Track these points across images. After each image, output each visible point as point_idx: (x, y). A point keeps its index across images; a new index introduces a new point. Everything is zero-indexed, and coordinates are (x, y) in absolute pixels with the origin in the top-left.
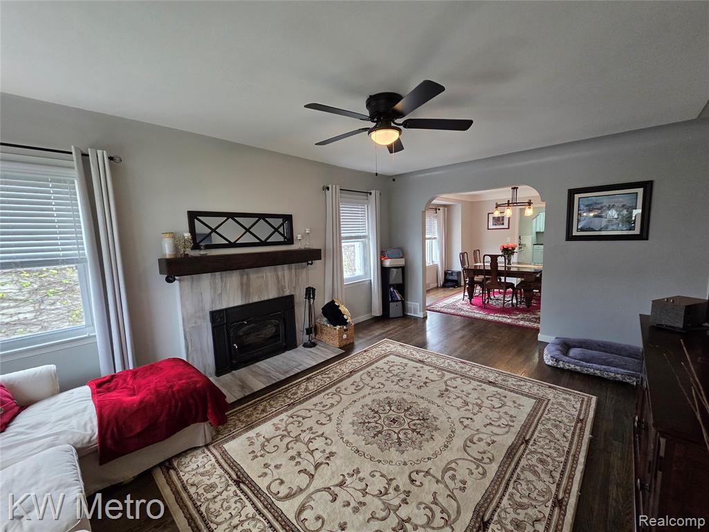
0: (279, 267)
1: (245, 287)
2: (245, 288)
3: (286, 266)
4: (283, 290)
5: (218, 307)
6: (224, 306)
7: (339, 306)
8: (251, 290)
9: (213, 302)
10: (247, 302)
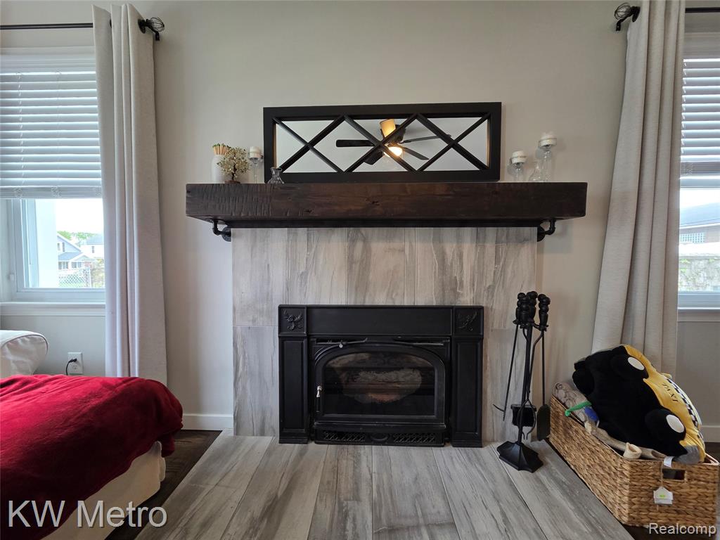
0: (448, 232)
1: (356, 267)
2: (358, 270)
3: (468, 232)
4: (454, 290)
5: (298, 300)
6: (311, 301)
7: (644, 374)
8: (371, 277)
9: (288, 287)
10: (359, 303)
